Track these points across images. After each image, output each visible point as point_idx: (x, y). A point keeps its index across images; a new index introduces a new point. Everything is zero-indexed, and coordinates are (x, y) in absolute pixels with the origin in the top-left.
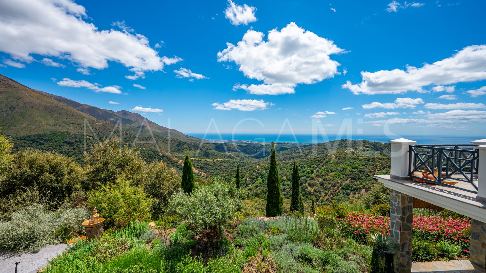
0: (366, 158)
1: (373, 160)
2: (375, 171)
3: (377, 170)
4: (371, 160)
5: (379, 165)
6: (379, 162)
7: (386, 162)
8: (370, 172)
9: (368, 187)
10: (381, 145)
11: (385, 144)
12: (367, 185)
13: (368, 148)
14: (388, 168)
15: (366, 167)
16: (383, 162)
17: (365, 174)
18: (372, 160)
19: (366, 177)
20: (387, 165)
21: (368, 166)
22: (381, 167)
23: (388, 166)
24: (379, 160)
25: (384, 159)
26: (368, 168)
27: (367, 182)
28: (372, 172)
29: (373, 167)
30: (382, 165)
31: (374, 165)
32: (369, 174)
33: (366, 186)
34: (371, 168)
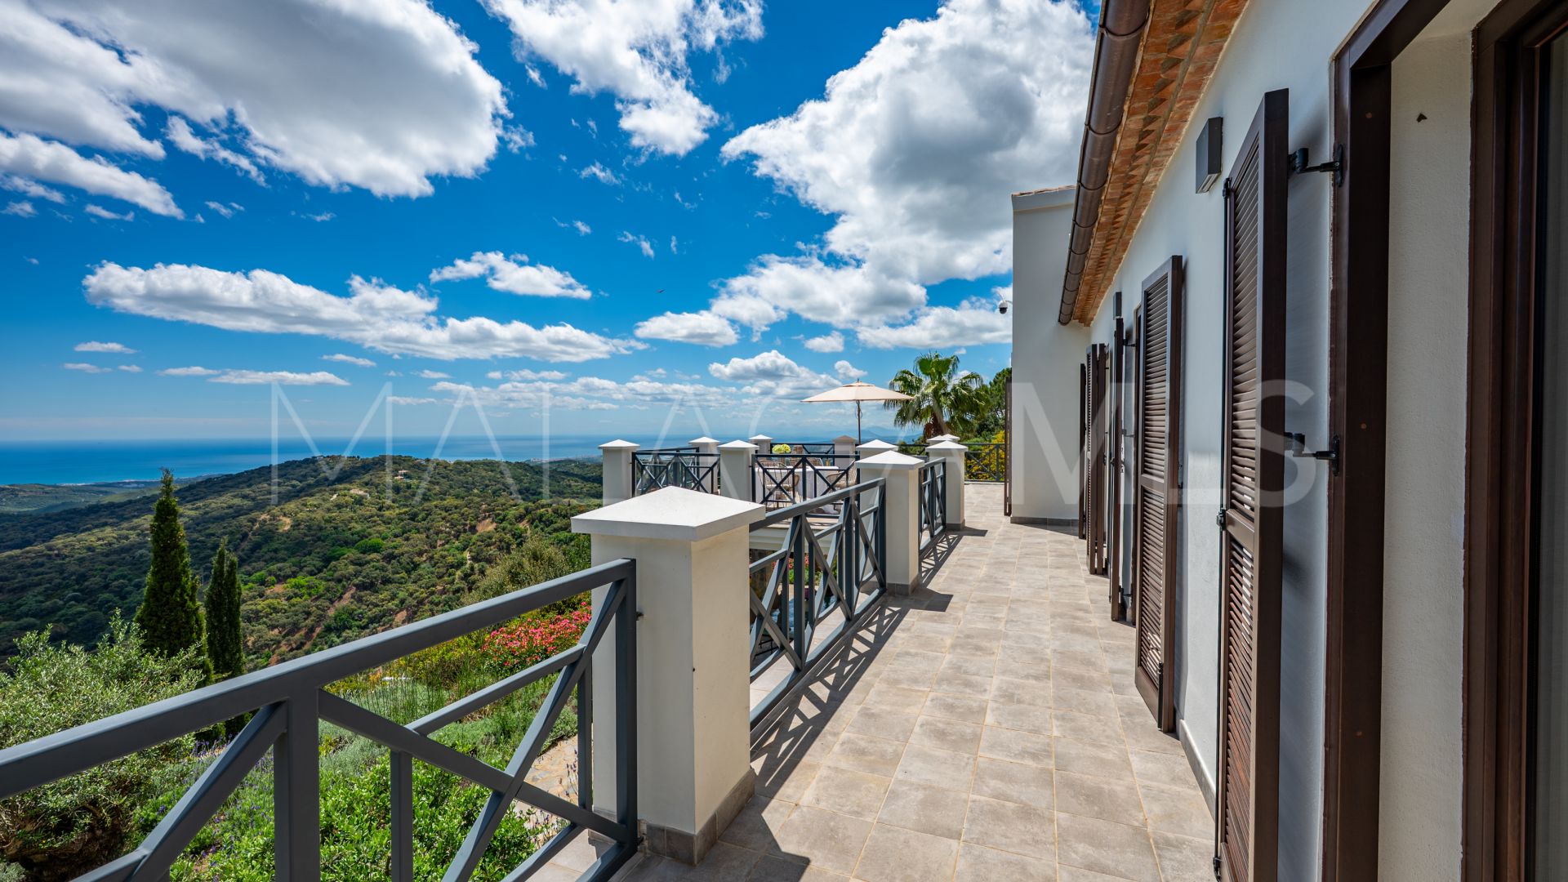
0: (405, 513)
1: (428, 515)
2: (435, 547)
3: (439, 543)
4: (420, 517)
5: (444, 527)
6: (443, 519)
7: (463, 514)
8: (420, 554)
9: (415, 603)
10: (445, 468)
11: (458, 463)
12: (411, 595)
13: (408, 481)
14: (469, 533)
15: (407, 539)
16: (456, 516)
17: (405, 564)
18: (423, 514)
19: (408, 572)
20: (466, 525)
21: (414, 535)
22: (449, 533)
23: (467, 528)
24: (444, 514)
25: (456, 508)
26: (412, 541)
27: (412, 587)
28: (426, 551)
29: (427, 537)
30: (453, 525)
31: (429, 529)
32: (416, 559)
33: (410, 599)
34: (421, 540)
